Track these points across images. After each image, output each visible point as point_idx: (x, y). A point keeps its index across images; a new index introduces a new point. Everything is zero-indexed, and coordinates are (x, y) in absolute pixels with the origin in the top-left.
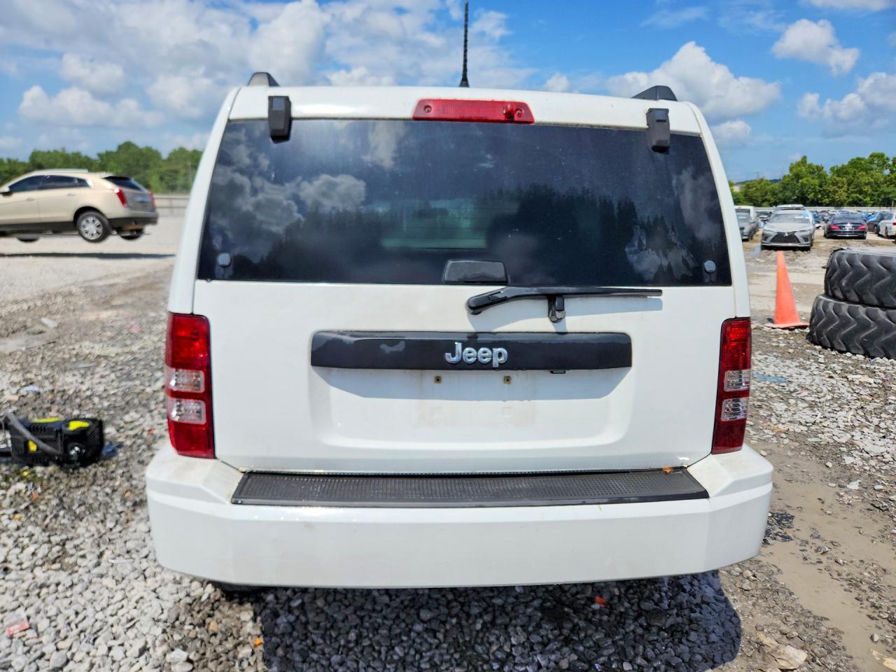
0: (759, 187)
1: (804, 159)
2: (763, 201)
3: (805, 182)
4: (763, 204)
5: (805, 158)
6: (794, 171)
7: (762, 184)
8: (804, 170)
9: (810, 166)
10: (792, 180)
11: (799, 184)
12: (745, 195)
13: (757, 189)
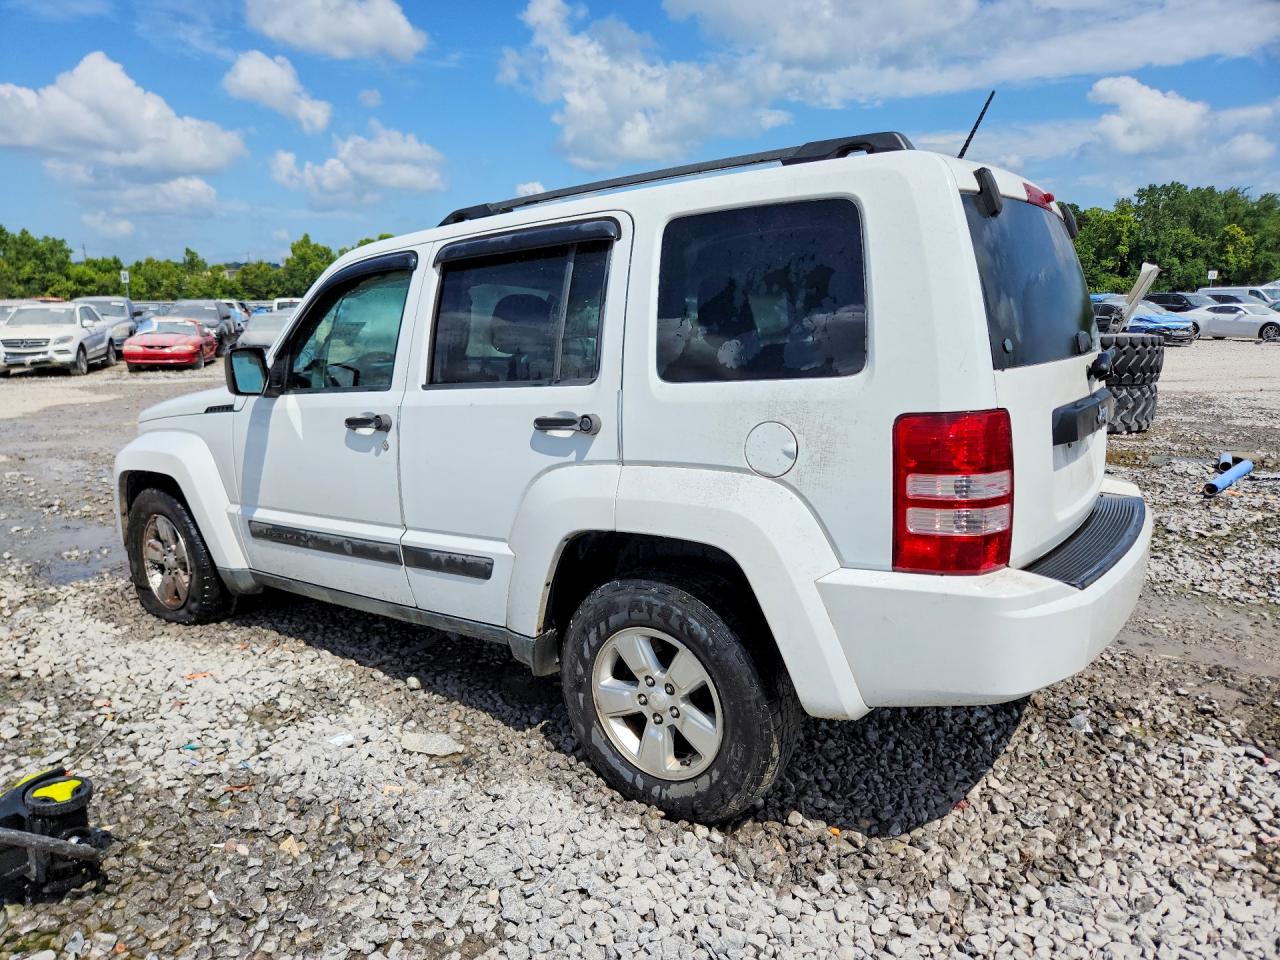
0: (258, 272)
1: (306, 238)
2: (268, 293)
3: (315, 268)
4: (269, 296)
5: (306, 236)
6: (298, 252)
7: (262, 268)
8: (309, 252)
9: (316, 247)
10: (298, 264)
11: (308, 270)
12: (243, 284)
13: (256, 277)
